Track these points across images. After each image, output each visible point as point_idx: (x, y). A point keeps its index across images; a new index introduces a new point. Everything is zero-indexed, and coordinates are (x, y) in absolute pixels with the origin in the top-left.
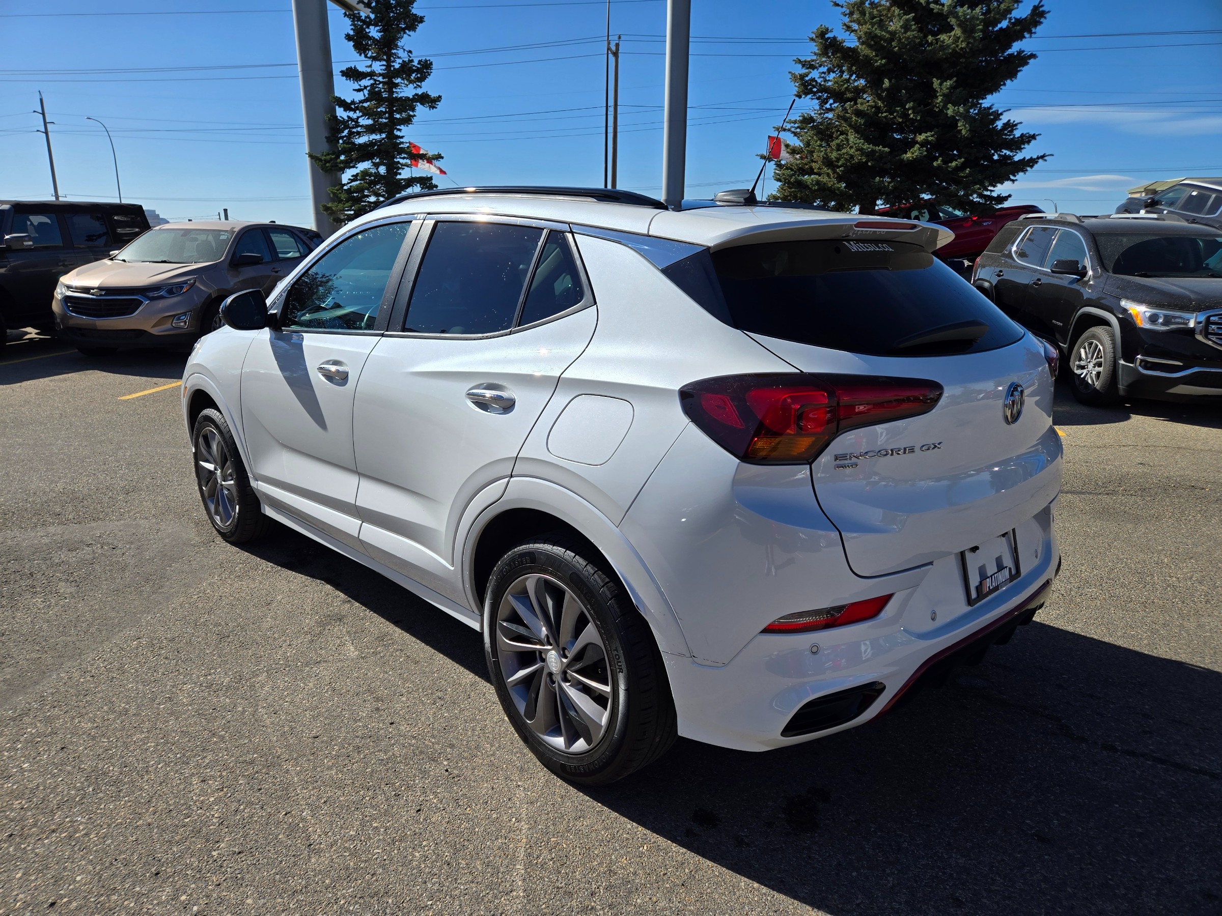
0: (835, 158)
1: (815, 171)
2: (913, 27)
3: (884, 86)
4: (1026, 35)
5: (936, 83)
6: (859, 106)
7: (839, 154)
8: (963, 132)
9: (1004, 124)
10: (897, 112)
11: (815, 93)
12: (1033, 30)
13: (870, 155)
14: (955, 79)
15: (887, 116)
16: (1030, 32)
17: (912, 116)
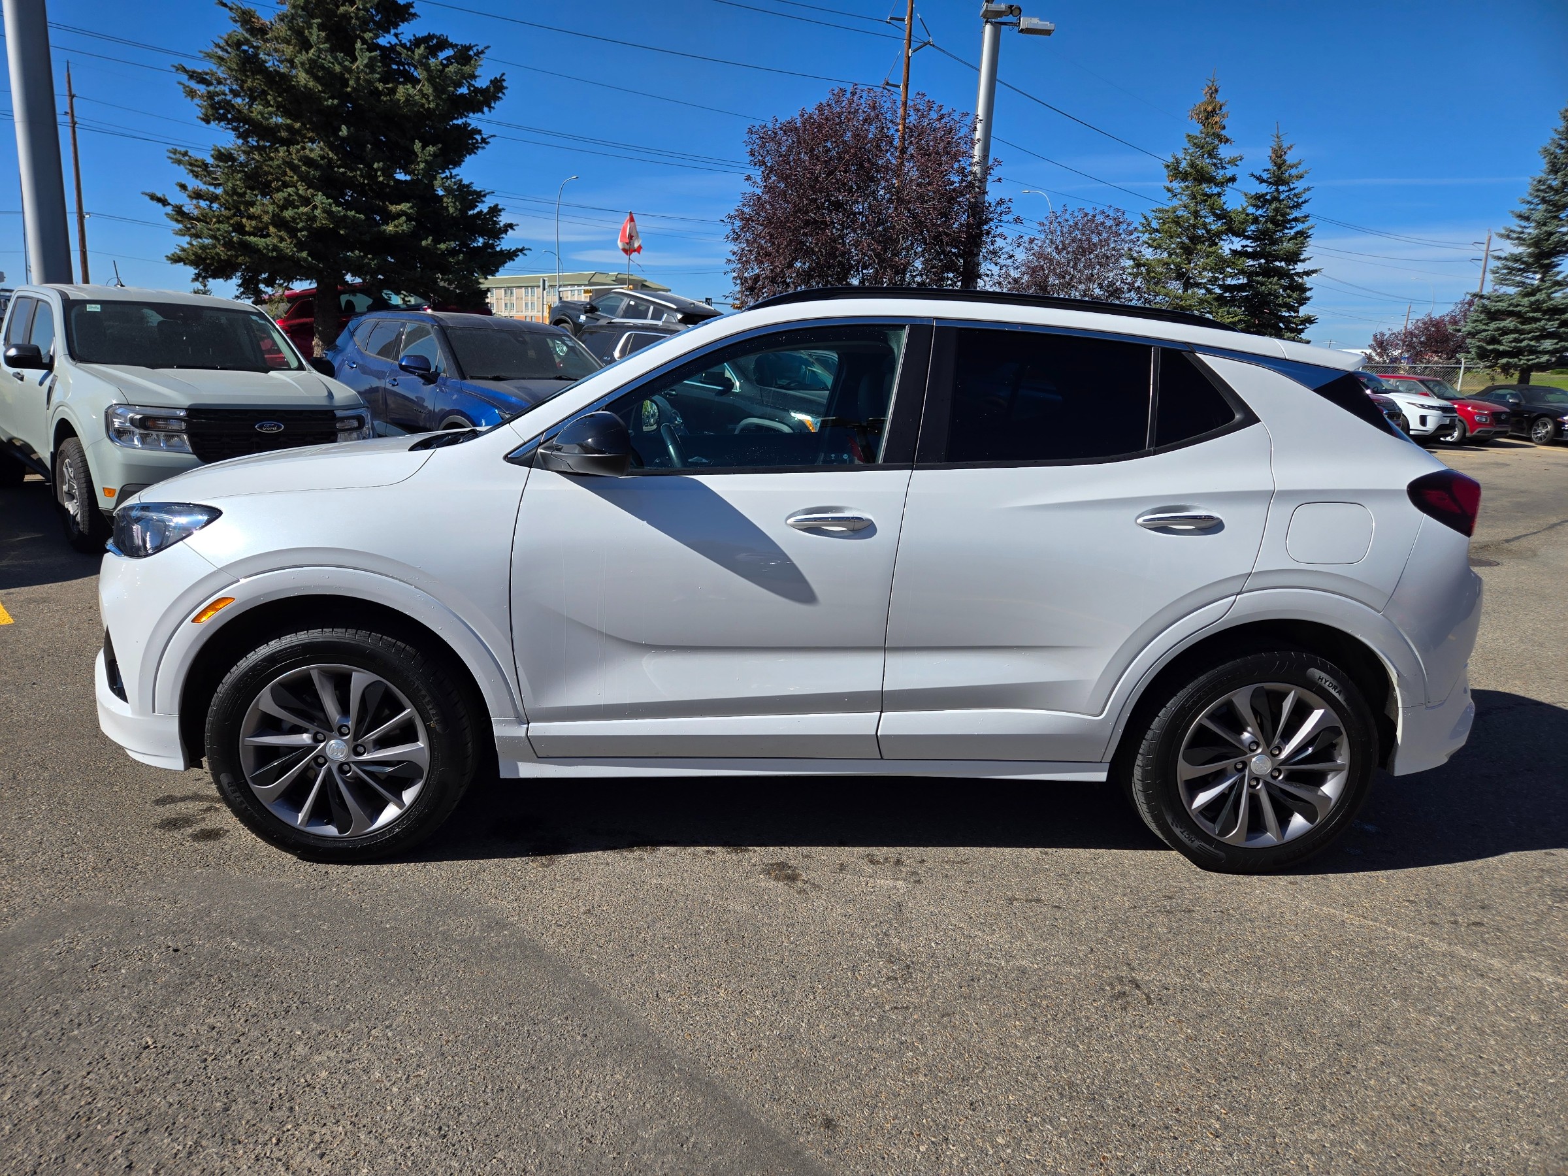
0: (290, 217)
1: (247, 229)
2: (379, 70)
3: (340, 133)
4: (486, 109)
5: (418, 145)
6: (307, 152)
7: (296, 213)
8: (451, 210)
9: (490, 208)
10: (360, 169)
11: (229, 122)
12: (493, 105)
13: (341, 221)
14: (440, 146)
15: (346, 172)
16: (490, 107)
17: (381, 179)
